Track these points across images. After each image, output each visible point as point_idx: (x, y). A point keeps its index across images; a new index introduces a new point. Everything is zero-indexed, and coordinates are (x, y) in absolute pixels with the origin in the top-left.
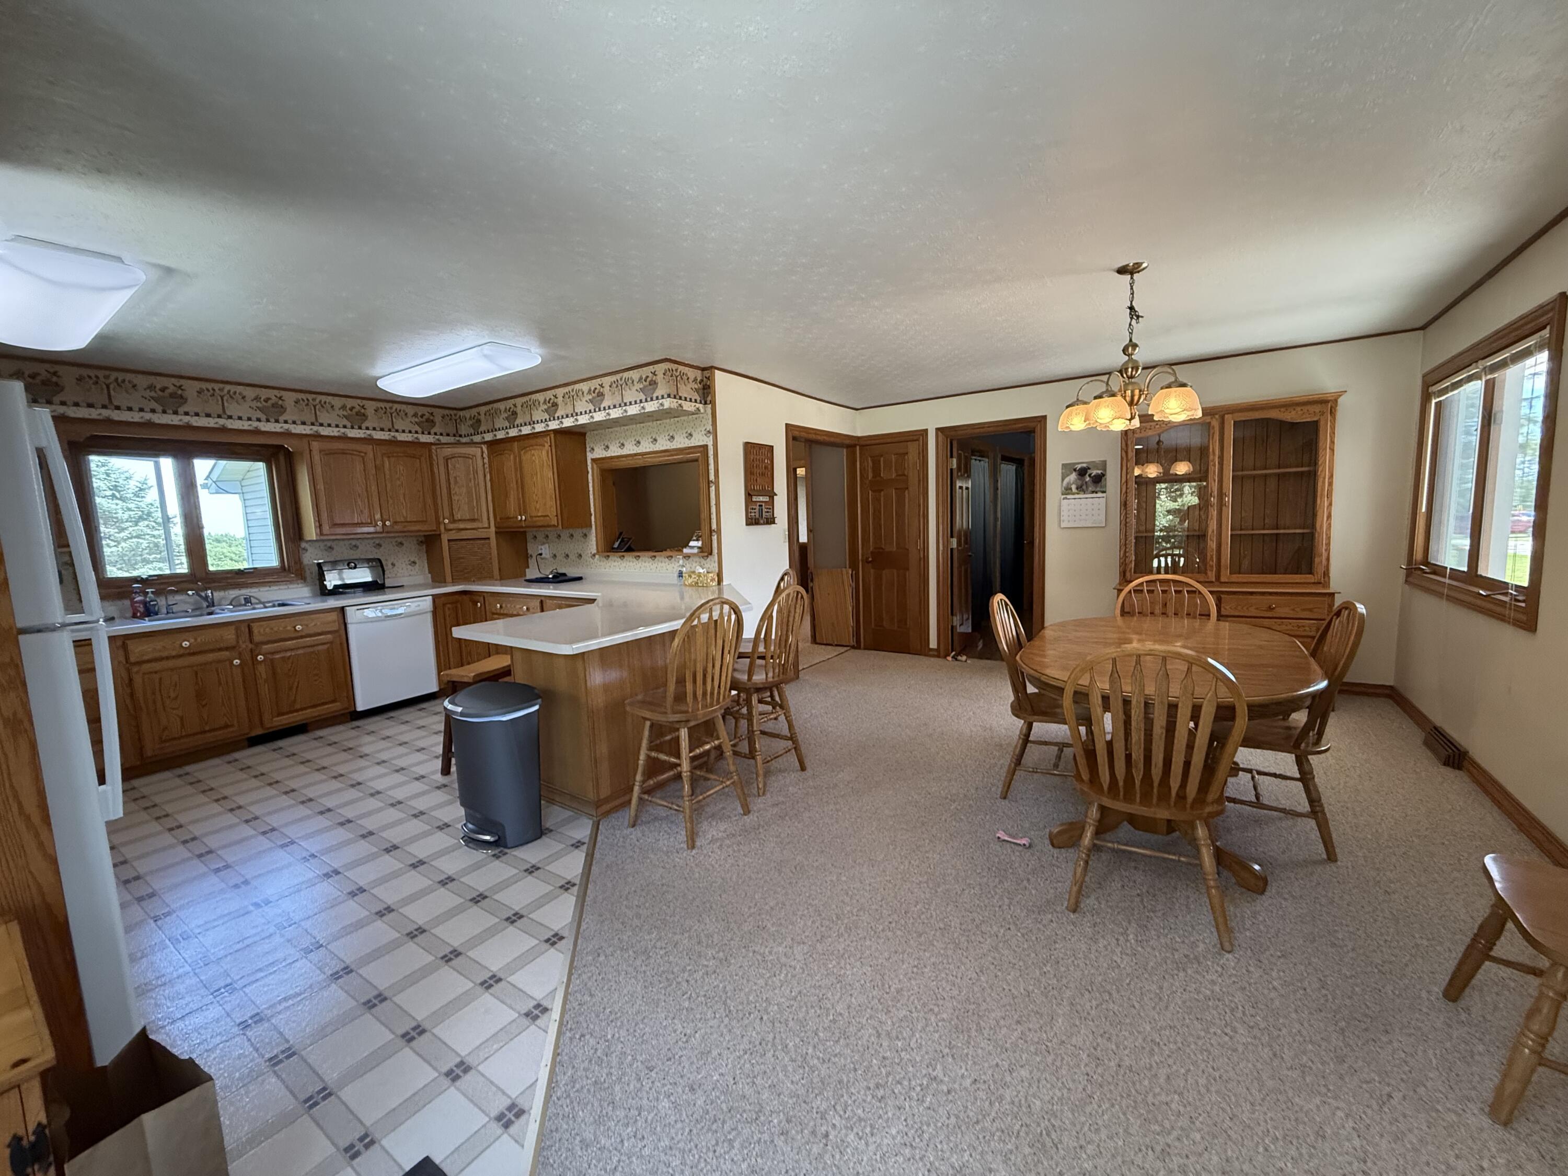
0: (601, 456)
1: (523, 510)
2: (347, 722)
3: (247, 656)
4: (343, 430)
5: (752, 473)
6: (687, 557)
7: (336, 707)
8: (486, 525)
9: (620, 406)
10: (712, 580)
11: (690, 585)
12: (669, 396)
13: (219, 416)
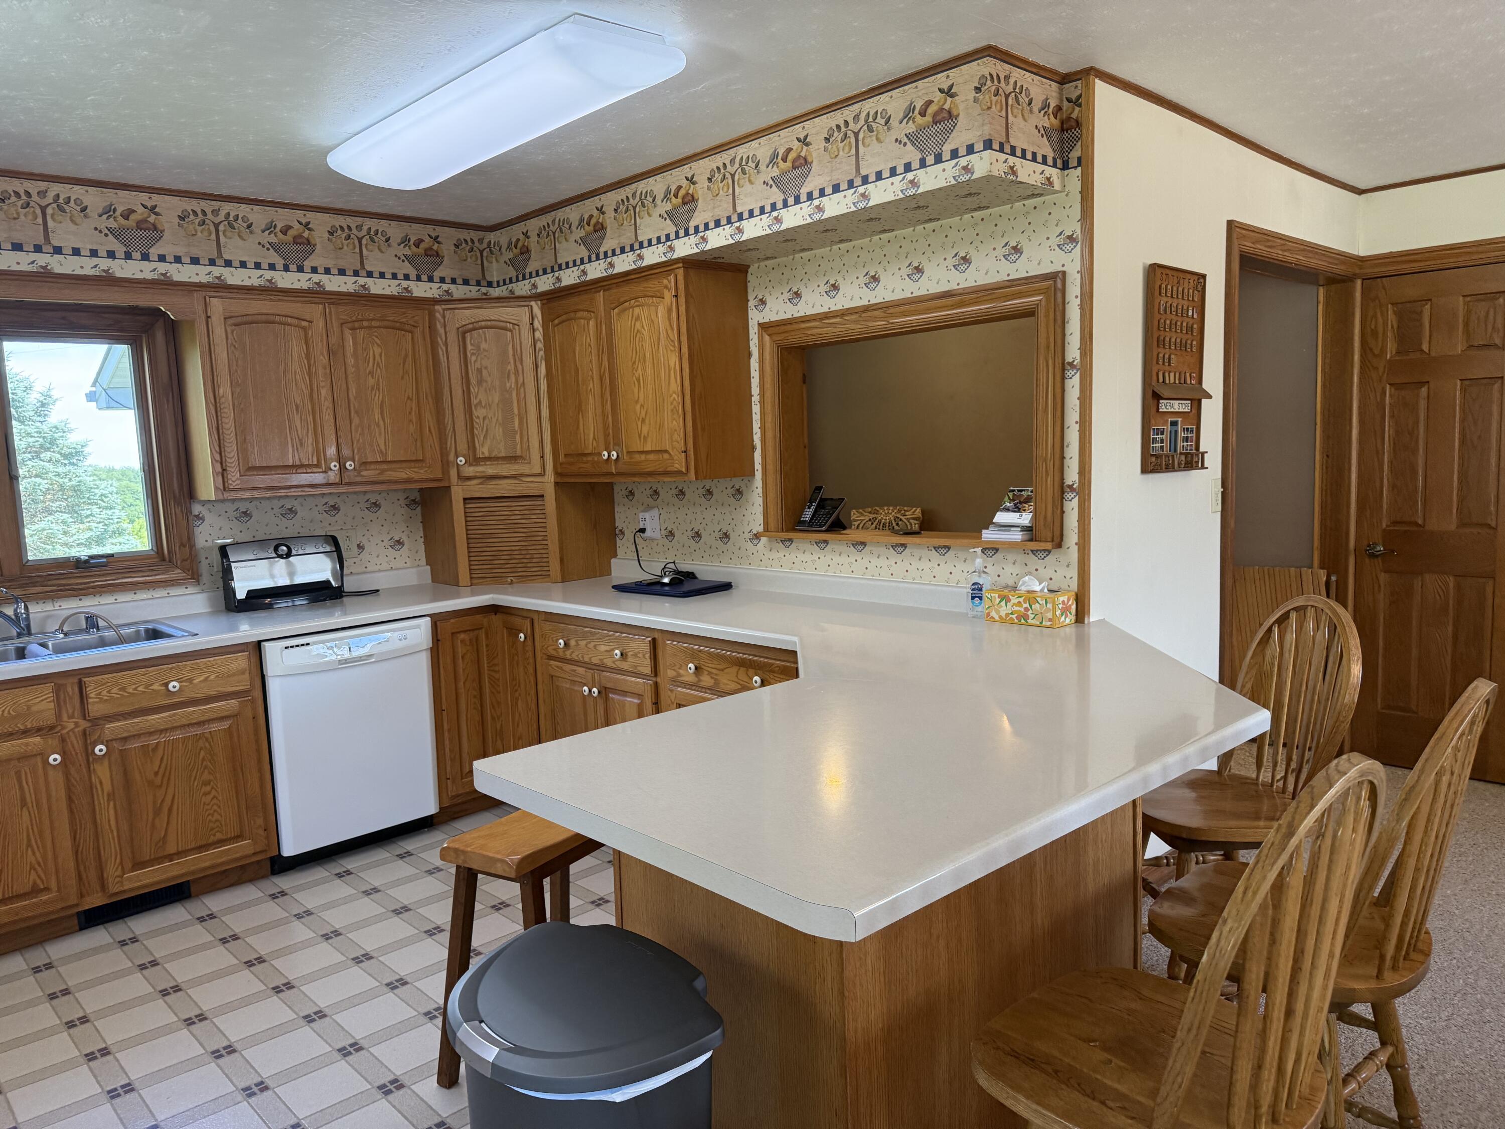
0: (782, 316)
1: (613, 437)
2: (264, 877)
3: (76, 743)
4: (268, 274)
5: (1161, 343)
6: (992, 549)
7: (243, 847)
8: (537, 470)
9: (851, 184)
10: (1065, 611)
11: (1005, 621)
12: (988, 145)
13: (38, 249)
